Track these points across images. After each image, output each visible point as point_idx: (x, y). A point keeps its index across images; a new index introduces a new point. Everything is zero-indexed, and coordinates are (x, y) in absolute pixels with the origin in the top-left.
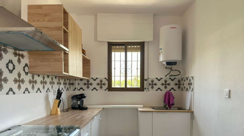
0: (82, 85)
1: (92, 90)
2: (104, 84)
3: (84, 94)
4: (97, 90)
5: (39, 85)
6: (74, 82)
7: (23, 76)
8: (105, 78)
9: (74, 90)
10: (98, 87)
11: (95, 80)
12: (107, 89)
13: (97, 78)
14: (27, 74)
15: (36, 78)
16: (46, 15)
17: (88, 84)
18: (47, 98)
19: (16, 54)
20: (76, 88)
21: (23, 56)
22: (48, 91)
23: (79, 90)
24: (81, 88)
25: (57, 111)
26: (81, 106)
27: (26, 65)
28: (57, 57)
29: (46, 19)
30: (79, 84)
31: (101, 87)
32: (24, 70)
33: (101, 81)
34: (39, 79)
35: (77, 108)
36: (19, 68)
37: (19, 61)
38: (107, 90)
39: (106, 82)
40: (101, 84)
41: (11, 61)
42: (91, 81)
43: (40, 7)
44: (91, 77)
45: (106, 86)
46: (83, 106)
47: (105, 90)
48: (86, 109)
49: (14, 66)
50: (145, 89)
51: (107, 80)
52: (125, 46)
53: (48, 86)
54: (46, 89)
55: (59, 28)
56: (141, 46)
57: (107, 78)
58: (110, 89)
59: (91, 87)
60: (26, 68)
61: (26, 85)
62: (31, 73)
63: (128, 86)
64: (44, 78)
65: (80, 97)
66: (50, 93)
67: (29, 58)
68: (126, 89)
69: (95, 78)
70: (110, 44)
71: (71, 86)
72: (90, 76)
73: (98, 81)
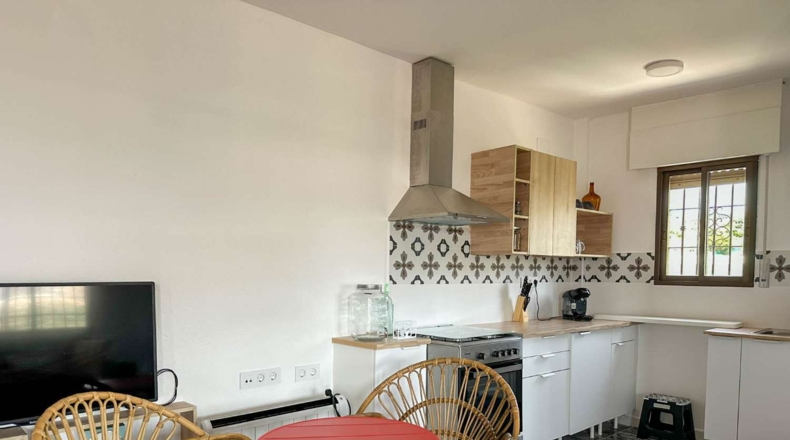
0: (595, 271)
1: (618, 281)
2: (646, 268)
3: (585, 289)
4: (628, 281)
5: (488, 271)
6: (577, 264)
7: (461, 259)
8: (649, 254)
9: (577, 281)
10: (631, 275)
11: (624, 259)
12: (652, 278)
13: (629, 254)
14: (467, 255)
15: (483, 260)
16: (493, 165)
17: (609, 268)
18: (504, 294)
19: (450, 231)
20: (580, 277)
21: (461, 232)
22: (508, 281)
23: (589, 281)
24: (594, 277)
25: (521, 316)
26: (579, 313)
27: (467, 243)
28: (505, 228)
29: (493, 171)
30: (588, 268)
31: (638, 275)
32: (463, 251)
33: (639, 261)
34: (488, 263)
35: (570, 316)
36: (455, 248)
37: (455, 239)
38: (652, 281)
39: (651, 264)
40: (638, 268)
41: (443, 242)
42: (616, 261)
43: (485, 154)
44: (615, 251)
45: (651, 273)
46: (585, 313)
47: (648, 282)
48: (589, 319)
49: (448, 246)
50: (758, 280)
51: (653, 258)
52: (704, 172)
53: (508, 272)
54: (503, 277)
55: (508, 184)
56: (750, 167)
57: (653, 254)
58: (660, 278)
59: (616, 275)
60: (466, 248)
61: (466, 271)
62: (473, 254)
63: (708, 273)
64: (498, 260)
65: (575, 294)
66: (510, 285)
67: (471, 232)
68: (701, 280)
69: (624, 253)
70: (664, 173)
71: (571, 272)
72: (610, 250)
73: (631, 261)
